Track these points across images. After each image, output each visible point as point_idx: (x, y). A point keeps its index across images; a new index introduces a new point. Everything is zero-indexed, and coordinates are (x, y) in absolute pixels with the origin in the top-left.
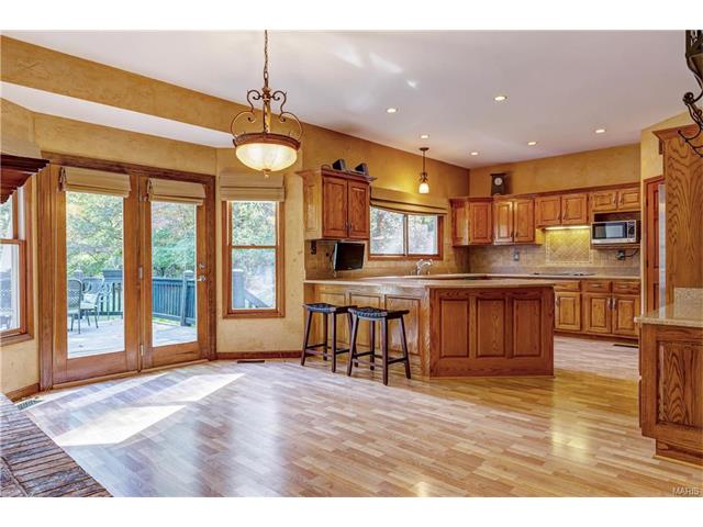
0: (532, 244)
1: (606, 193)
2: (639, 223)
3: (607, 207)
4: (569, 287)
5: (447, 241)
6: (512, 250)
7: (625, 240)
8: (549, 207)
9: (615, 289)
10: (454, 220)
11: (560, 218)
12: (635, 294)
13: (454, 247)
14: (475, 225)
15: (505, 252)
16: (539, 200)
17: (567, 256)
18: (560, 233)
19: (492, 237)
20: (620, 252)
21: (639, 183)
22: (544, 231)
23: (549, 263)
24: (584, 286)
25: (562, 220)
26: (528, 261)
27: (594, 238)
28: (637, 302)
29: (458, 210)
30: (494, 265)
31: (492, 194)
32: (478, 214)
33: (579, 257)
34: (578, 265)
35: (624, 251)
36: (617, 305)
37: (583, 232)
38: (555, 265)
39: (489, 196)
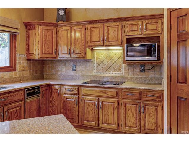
0: (83, 59)
1: (135, 22)
2: (159, 47)
3: (136, 33)
4: (110, 94)
5: (21, 55)
6: (72, 63)
7: (146, 58)
8: (96, 33)
9: (144, 97)
10: (28, 39)
11: (103, 40)
12: (158, 101)
13: (29, 60)
14: (44, 43)
15: (67, 64)
16: (88, 26)
17: (106, 68)
18: (102, 51)
19: (57, 53)
20: (142, 66)
21: (163, 15)
22: (92, 50)
23: (95, 73)
24: (120, 94)
25: (105, 42)
26: (82, 71)
27: (127, 56)
29: (31, 31)
30: (59, 73)
31: (58, 21)
32: (45, 36)
33: (115, 70)
34: (114, 75)
35: (144, 66)
36: (144, 110)
37: (118, 51)
38: (99, 74)
39: (55, 22)
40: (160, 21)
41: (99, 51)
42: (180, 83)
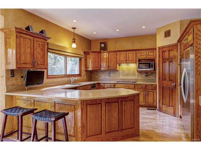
0: (115, 70)
1: (142, 52)
2: (154, 63)
3: (143, 57)
4: (131, 87)
5: (83, 68)
6: (108, 72)
7: (149, 69)
8: (122, 56)
9: (147, 88)
10: (86, 60)
11: (126, 60)
12: (154, 89)
13: (86, 71)
14: (94, 62)
15: (105, 73)
16: (118, 53)
17: (127, 75)
18: (125, 66)
19: (101, 67)
20: (146, 73)
21: (156, 48)
22: (119, 65)
23: (121, 77)
24: (136, 87)
25: (127, 61)
26: (114, 77)
27: (139, 68)
28: (155, 93)
29: (88, 56)
30: (101, 78)
31: (100, 50)
32: (95, 58)
33: (132, 75)
34: (132, 78)
35: (147, 73)
36: (148, 94)
37: (133, 66)
38: (123, 78)
39: (99, 51)
40: (155, 51)
41: (123, 66)
42: (164, 80)
